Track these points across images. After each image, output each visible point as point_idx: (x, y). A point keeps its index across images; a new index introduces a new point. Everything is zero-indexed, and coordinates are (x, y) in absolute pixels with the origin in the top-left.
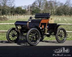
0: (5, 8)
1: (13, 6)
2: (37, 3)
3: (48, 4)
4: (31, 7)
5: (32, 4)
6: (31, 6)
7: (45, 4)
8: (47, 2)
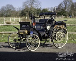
0: (32, 10)
1: (39, 8)
2: (63, 5)
3: (74, 6)
4: (57, 9)
5: (58, 6)
6: (57, 7)
7: (71, 6)
8: (73, 4)
